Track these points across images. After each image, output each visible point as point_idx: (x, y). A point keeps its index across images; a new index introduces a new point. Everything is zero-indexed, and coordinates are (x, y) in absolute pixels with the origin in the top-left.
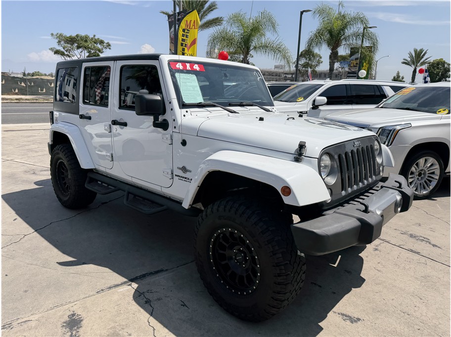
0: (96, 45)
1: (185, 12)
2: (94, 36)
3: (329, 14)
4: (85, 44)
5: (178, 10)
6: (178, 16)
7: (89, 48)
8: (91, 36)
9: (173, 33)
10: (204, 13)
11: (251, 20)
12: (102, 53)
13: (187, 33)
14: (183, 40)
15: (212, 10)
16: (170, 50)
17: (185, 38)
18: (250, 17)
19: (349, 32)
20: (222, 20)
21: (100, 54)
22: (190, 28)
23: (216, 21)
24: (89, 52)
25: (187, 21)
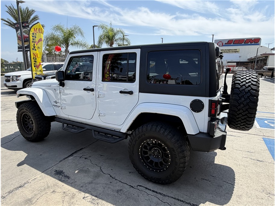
3: (106, 28)
6: (22, 24)
13: (35, 35)
14: (33, 39)
16: (18, 44)
17: (34, 38)
19: (117, 37)
22: (36, 32)
25: (34, 28)
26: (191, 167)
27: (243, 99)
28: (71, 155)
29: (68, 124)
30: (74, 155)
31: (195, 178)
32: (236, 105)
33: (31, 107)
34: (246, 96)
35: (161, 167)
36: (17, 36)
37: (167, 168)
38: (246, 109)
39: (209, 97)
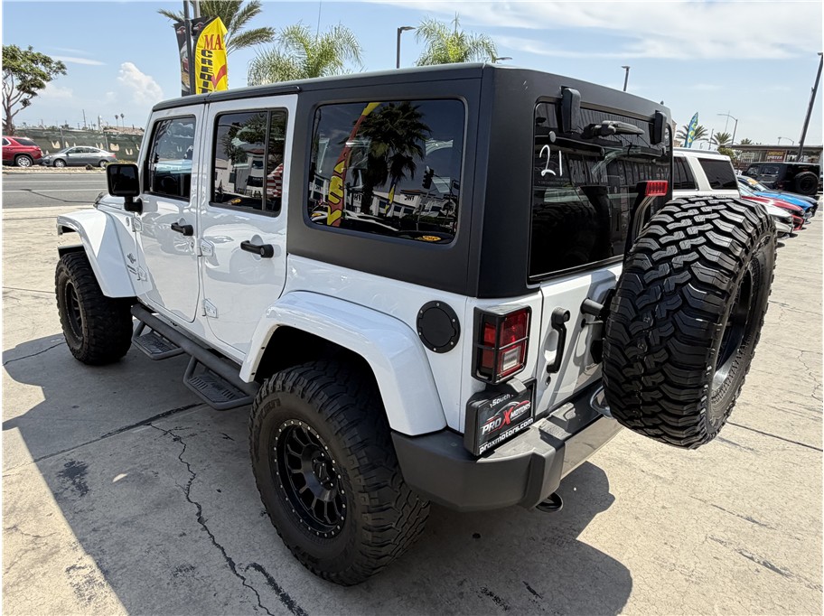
0: (34, 66)
1: (205, 20)
2: (30, 48)
3: (440, 36)
4: (14, 63)
5: (192, 16)
6: (193, 26)
7: (21, 71)
8: (24, 49)
9: (186, 54)
10: (240, 18)
11: (319, 40)
12: (48, 81)
13: (209, 56)
14: (204, 69)
15: (252, 15)
16: (183, 83)
17: (207, 65)
18: (317, 34)
20: (272, 34)
21: (45, 82)
22: (212, 48)
23: (261, 35)
24: (23, 78)
25: (206, 36)
26: (477, 536)
27: (648, 319)
28: (147, 422)
29: (153, 330)
30: (155, 424)
31: (461, 584)
32: (622, 340)
33: (76, 267)
34: (661, 311)
35: (329, 522)
36: (181, 60)
37: (338, 532)
38: (657, 363)
39: (479, 297)
